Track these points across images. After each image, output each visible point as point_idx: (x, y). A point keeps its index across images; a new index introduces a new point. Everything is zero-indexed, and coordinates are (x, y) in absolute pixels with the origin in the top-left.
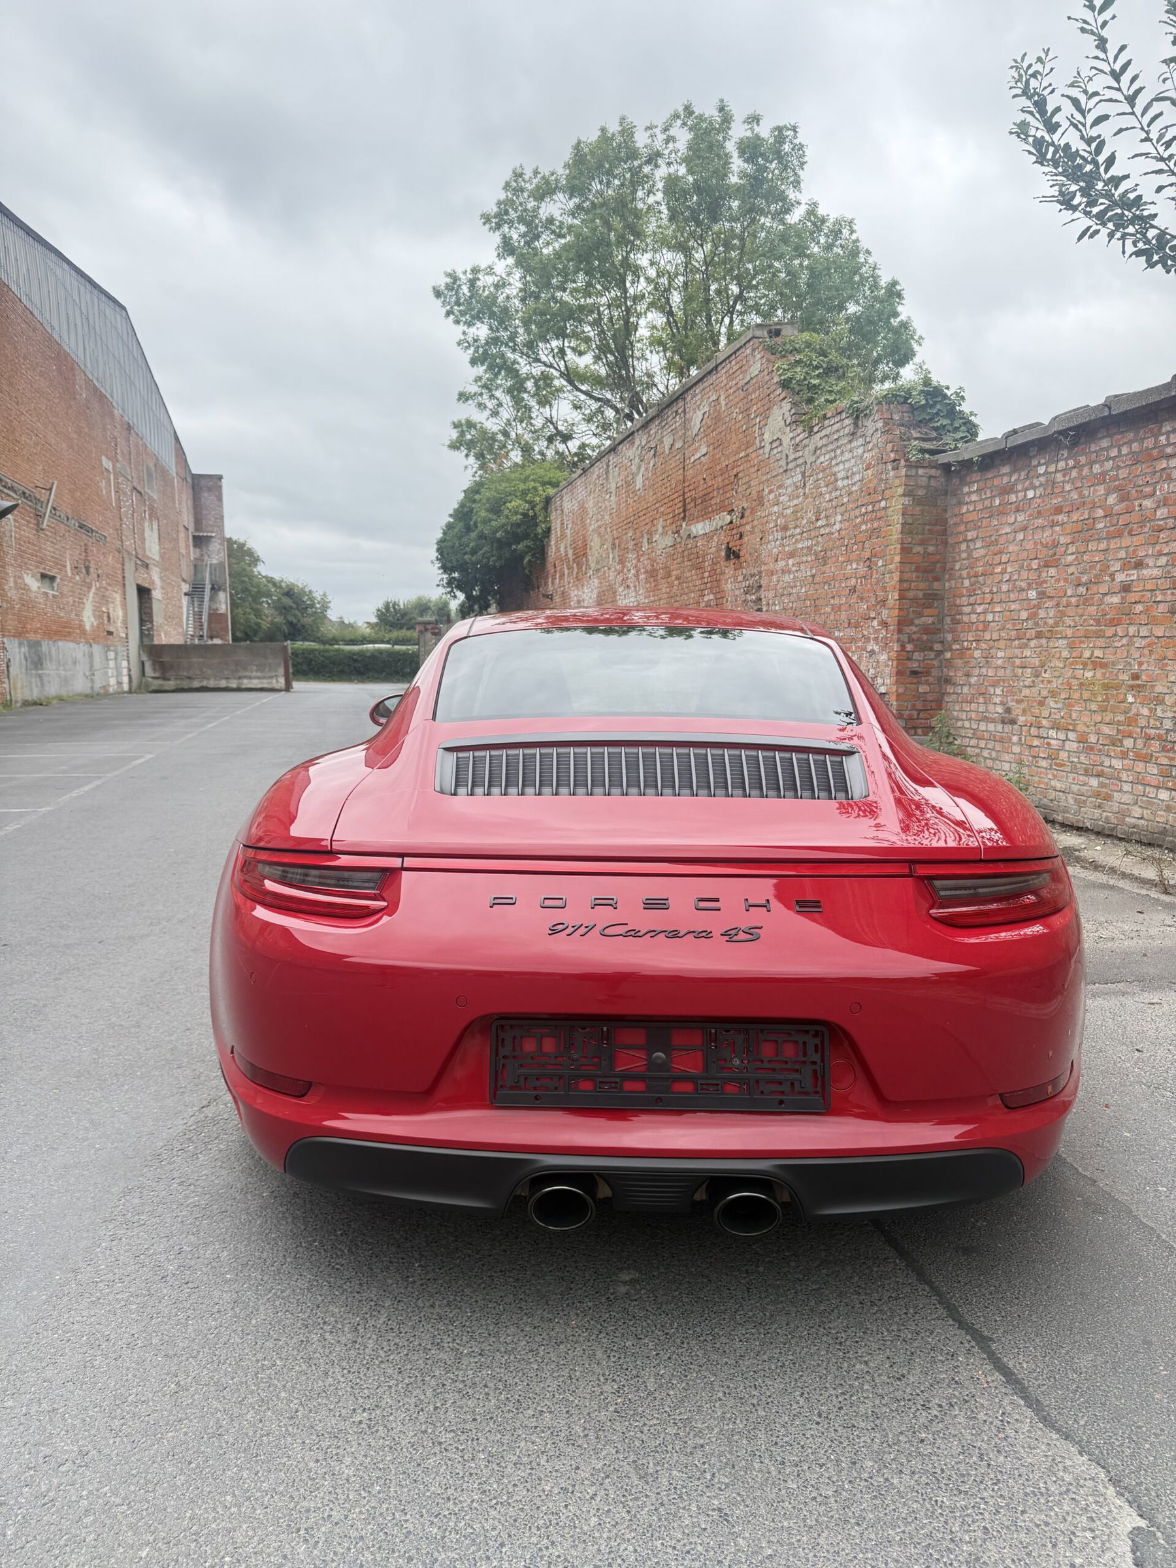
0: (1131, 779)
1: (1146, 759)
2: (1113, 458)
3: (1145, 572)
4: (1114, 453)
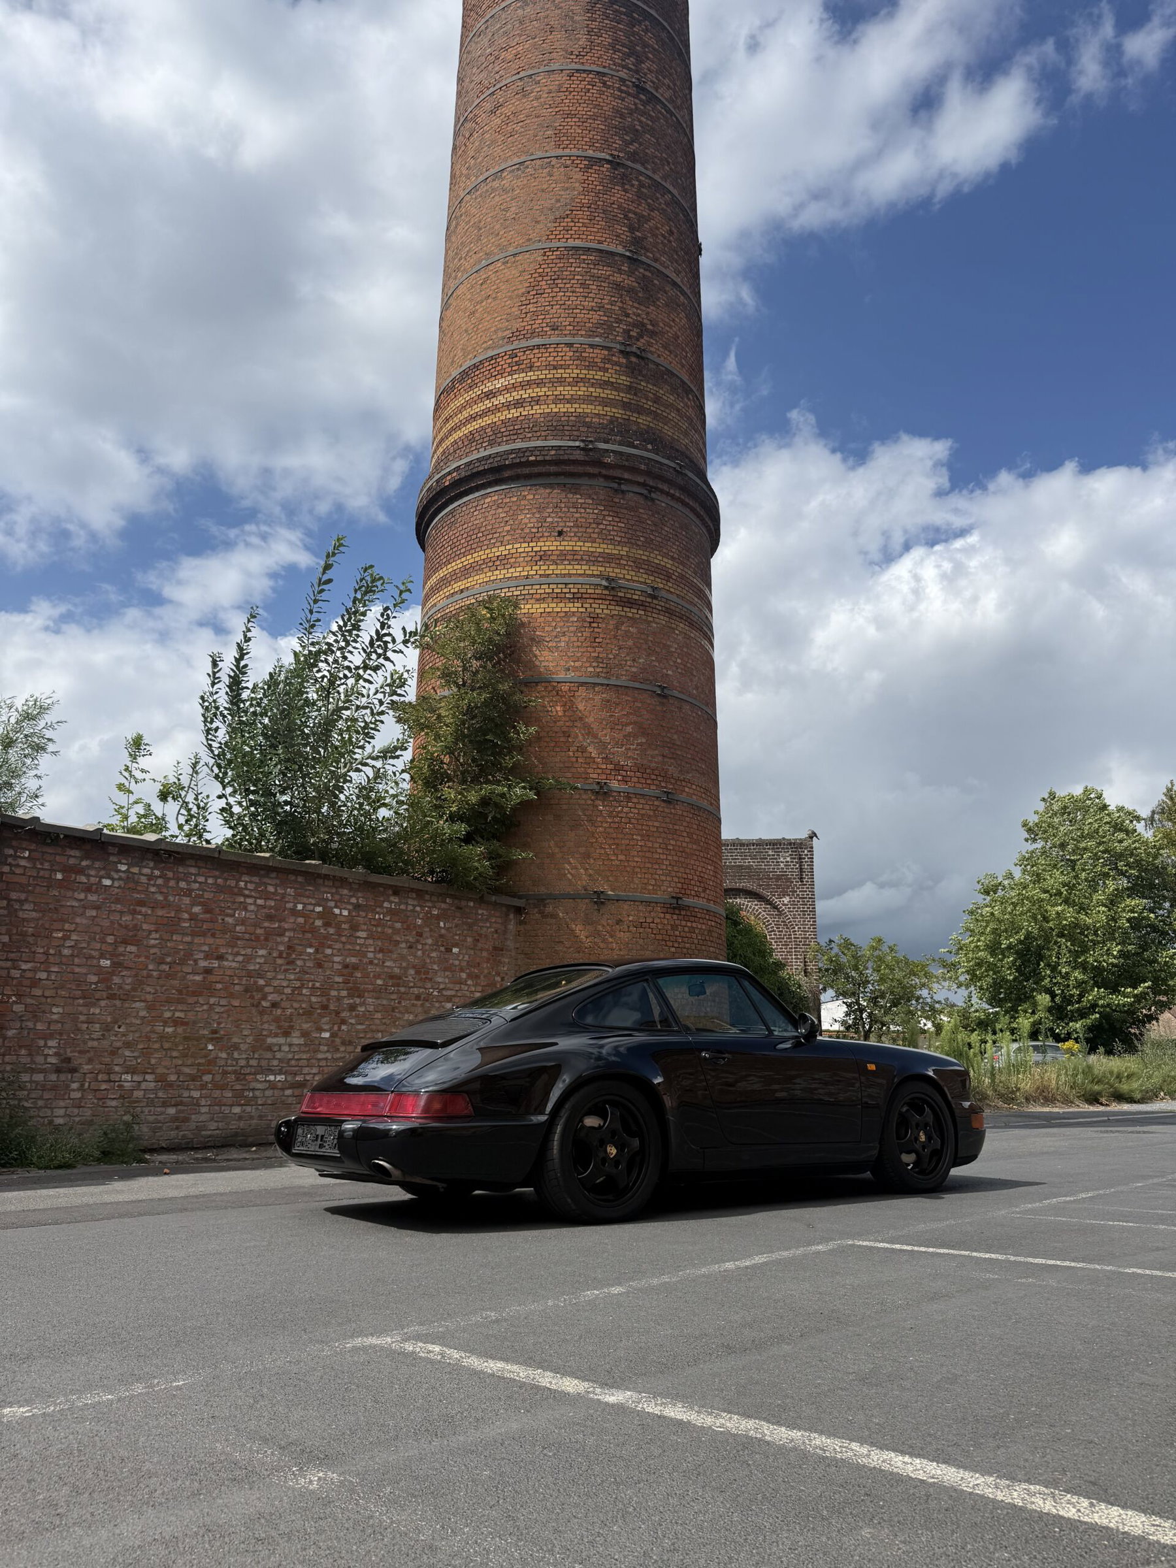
0: (209, 1103)
1: (223, 1088)
2: (200, 883)
3: (226, 963)
4: (201, 879)
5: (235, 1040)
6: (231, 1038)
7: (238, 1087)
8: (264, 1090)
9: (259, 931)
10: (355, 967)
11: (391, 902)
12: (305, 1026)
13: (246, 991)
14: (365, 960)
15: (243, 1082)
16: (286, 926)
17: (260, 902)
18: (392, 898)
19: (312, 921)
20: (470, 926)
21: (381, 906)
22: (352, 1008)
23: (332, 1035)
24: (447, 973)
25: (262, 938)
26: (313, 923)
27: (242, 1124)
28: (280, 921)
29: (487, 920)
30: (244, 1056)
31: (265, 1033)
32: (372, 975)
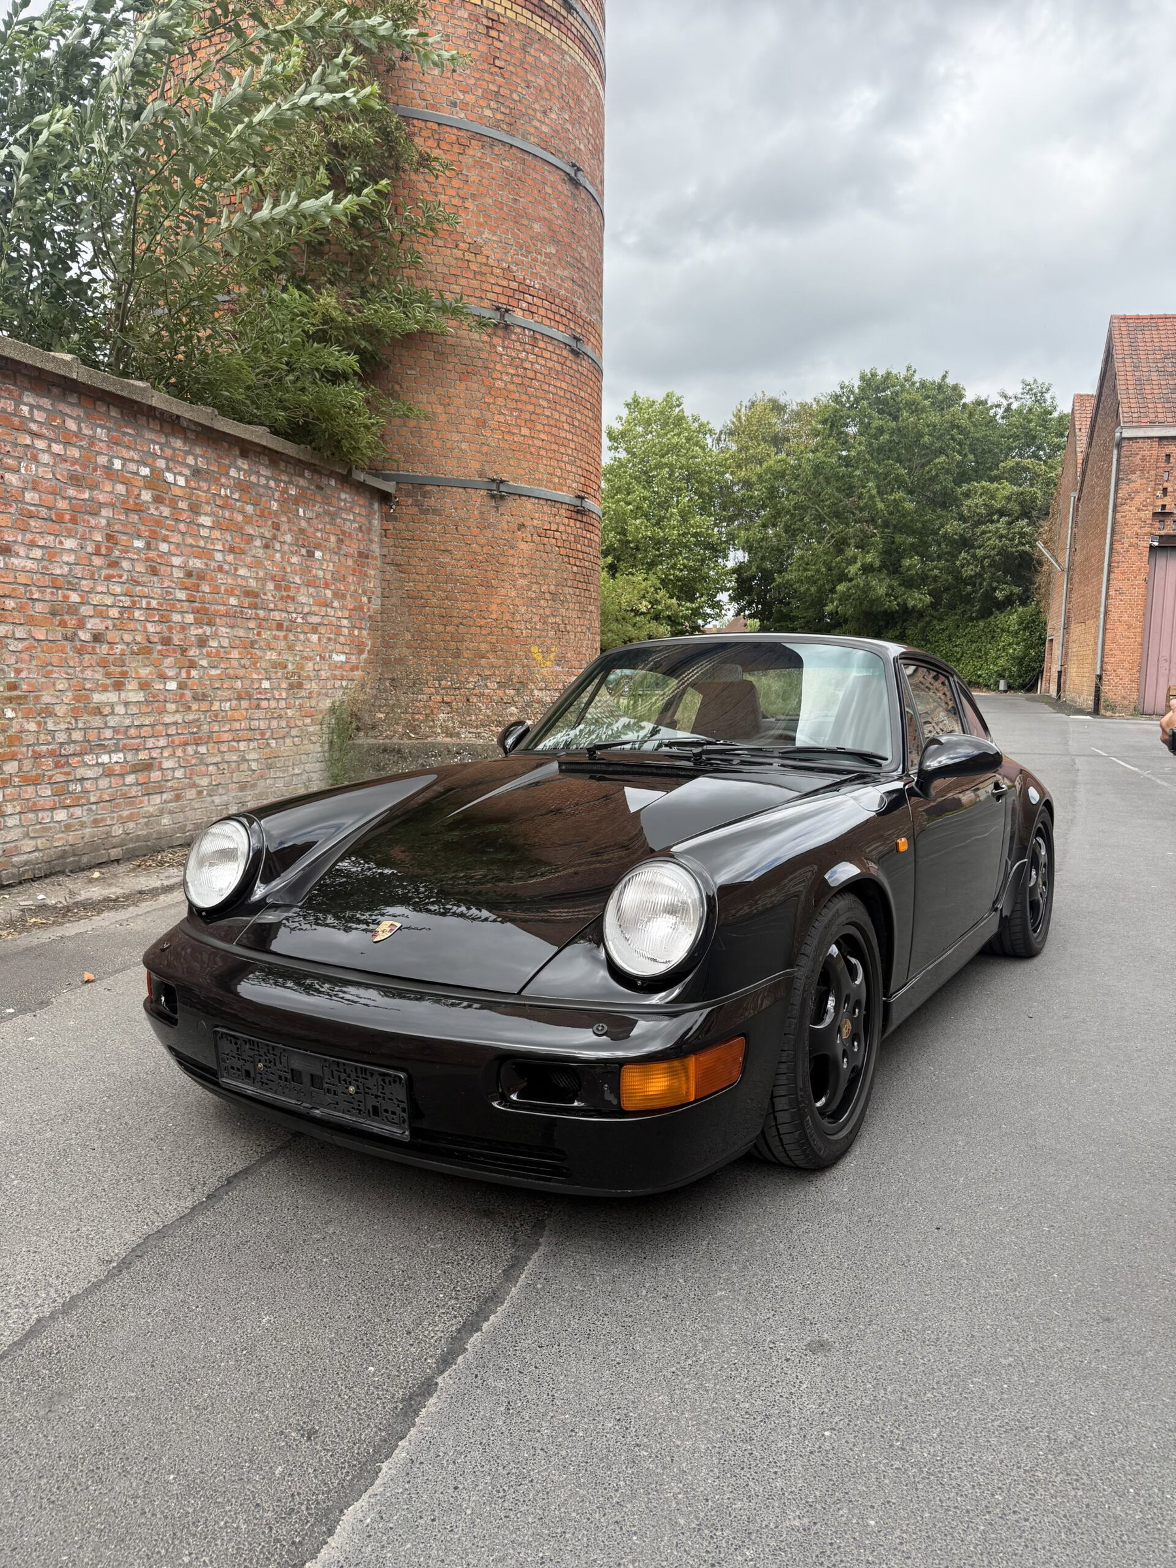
0: (18, 809)
1: (35, 782)
3: (15, 561)
5: (47, 698)
6: (37, 698)
7: (60, 778)
8: (96, 779)
9: (62, 504)
10: (201, 576)
11: (239, 469)
12: (144, 672)
13: (53, 613)
14: (213, 565)
15: (67, 770)
16: (102, 498)
17: (57, 448)
18: (240, 462)
19: (136, 492)
20: (333, 517)
21: (227, 474)
22: (202, 642)
23: (182, 686)
24: (311, 590)
25: (67, 517)
26: (139, 495)
27: (71, 838)
28: (92, 488)
29: (350, 510)
30: (63, 726)
31: (88, 686)
32: (223, 588)
